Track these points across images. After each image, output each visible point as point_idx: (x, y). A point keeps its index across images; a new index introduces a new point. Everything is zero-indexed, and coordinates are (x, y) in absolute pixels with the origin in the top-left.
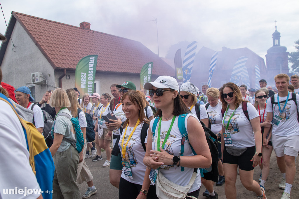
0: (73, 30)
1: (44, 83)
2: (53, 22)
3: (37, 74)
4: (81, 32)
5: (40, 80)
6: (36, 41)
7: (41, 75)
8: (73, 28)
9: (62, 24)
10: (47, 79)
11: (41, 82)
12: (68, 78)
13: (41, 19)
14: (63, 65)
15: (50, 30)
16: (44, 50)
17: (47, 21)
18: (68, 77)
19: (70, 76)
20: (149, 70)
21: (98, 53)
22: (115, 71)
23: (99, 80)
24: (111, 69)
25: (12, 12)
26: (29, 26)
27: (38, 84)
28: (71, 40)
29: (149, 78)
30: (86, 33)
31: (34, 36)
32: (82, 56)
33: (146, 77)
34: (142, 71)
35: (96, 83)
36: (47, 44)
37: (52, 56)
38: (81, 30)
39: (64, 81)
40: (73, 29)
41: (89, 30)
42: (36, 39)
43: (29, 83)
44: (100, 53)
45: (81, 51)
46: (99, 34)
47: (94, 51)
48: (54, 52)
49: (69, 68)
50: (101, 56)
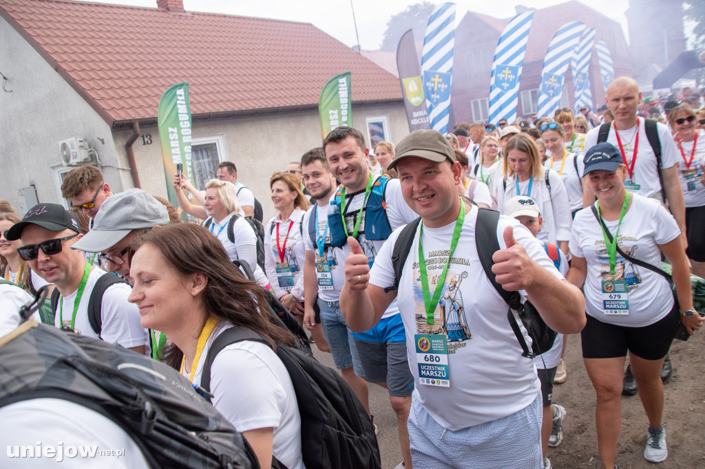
0: (143, 18)
1: (92, 161)
3: (73, 143)
5: (82, 155)
6: (55, 61)
7: (82, 144)
8: (142, 12)
9: (111, 6)
10: (97, 151)
11: (86, 159)
12: (148, 141)
14: (130, 112)
15: (84, 27)
16: (79, 83)
18: (146, 139)
19: (150, 137)
20: (340, 92)
21: (210, 68)
22: (257, 107)
23: (222, 135)
24: (247, 104)
26: (30, 24)
28: (141, 46)
30: (174, 20)
31: (46, 48)
33: (336, 112)
34: (323, 99)
35: (215, 144)
37: (100, 92)
38: (161, 14)
39: (138, 149)
40: (142, 15)
41: (181, 12)
42: (55, 57)
43: (57, 164)
44: (216, 68)
45: (167, 69)
46: (207, 18)
47: (200, 63)
48: (102, 84)
49: (146, 117)
50: (219, 75)
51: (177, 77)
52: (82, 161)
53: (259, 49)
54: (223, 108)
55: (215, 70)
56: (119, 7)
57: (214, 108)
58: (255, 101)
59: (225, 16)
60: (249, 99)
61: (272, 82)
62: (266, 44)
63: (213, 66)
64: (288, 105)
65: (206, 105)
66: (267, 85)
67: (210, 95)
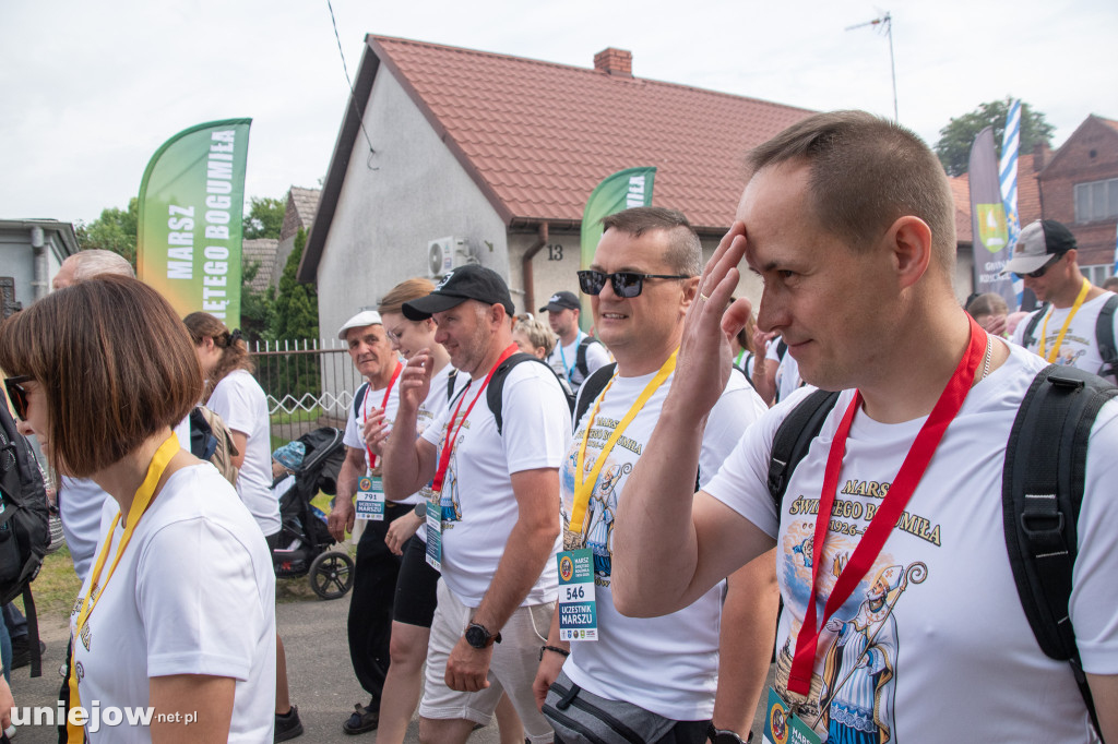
0: (572, 81)
2: (500, 57)
3: (449, 244)
4: (600, 85)
6: (444, 127)
7: (461, 247)
8: (571, 73)
9: (529, 62)
12: (556, 256)
13: (459, 51)
14: (538, 208)
15: (489, 86)
16: (472, 159)
17: (479, 54)
18: (554, 252)
19: (561, 249)
24: (715, 220)
25: (367, 36)
26: (420, 77)
28: (564, 119)
30: (617, 88)
31: (435, 110)
32: (604, 174)
36: (480, 137)
37: (499, 176)
38: (599, 78)
39: (540, 263)
40: (571, 77)
41: (628, 78)
42: (444, 122)
44: (671, 161)
45: (599, 154)
46: (665, 89)
47: (647, 152)
48: (503, 164)
49: (560, 218)
50: (675, 173)
51: (612, 167)
55: (671, 165)
56: (540, 64)
59: (691, 89)
60: (717, 213)
63: (668, 158)
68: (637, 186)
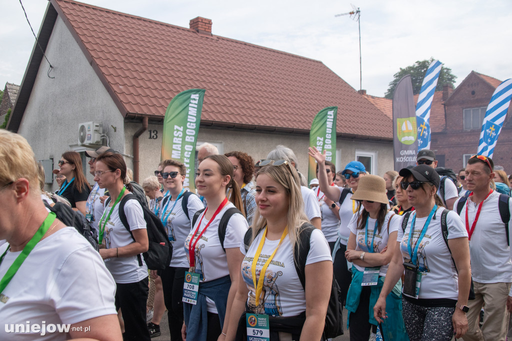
0: (175, 35)
2: (133, 17)
4: (191, 39)
5: (95, 138)
6: (92, 56)
7: (97, 128)
8: (175, 30)
9: (151, 22)
10: (109, 137)
11: (97, 142)
12: (153, 136)
13: (108, 11)
14: (143, 107)
15: (124, 34)
16: (107, 77)
17: (120, 14)
18: (153, 134)
19: (157, 133)
20: (328, 123)
21: (222, 84)
22: (256, 124)
23: (221, 143)
24: (249, 120)
26: (81, 25)
27: (91, 146)
28: (167, 57)
29: (326, 140)
30: (201, 41)
31: (88, 46)
33: (322, 139)
34: (315, 126)
36: (114, 64)
37: (122, 88)
38: (191, 34)
39: (144, 142)
40: (175, 32)
41: (209, 35)
42: (92, 53)
43: (75, 143)
44: (228, 85)
45: (185, 78)
46: (230, 43)
47: (214, 79)
48: (126, 81)
49: (156, 114)
50: (229, 92)
52: (94, 143)
53: (270, 76)
54: (226, 119)
55: (227, 87)
56: (156, 23)
57: (218, 118)
58: (256, 119)
59: (246, 44)
60: (251, 116)
61: (275, 105)
62: (277, 73)
63: (226, 83)
64: (284, 127)
65: (211, 114)
66: (270, 107)
67: (216, 106)
68: (194, 99)
